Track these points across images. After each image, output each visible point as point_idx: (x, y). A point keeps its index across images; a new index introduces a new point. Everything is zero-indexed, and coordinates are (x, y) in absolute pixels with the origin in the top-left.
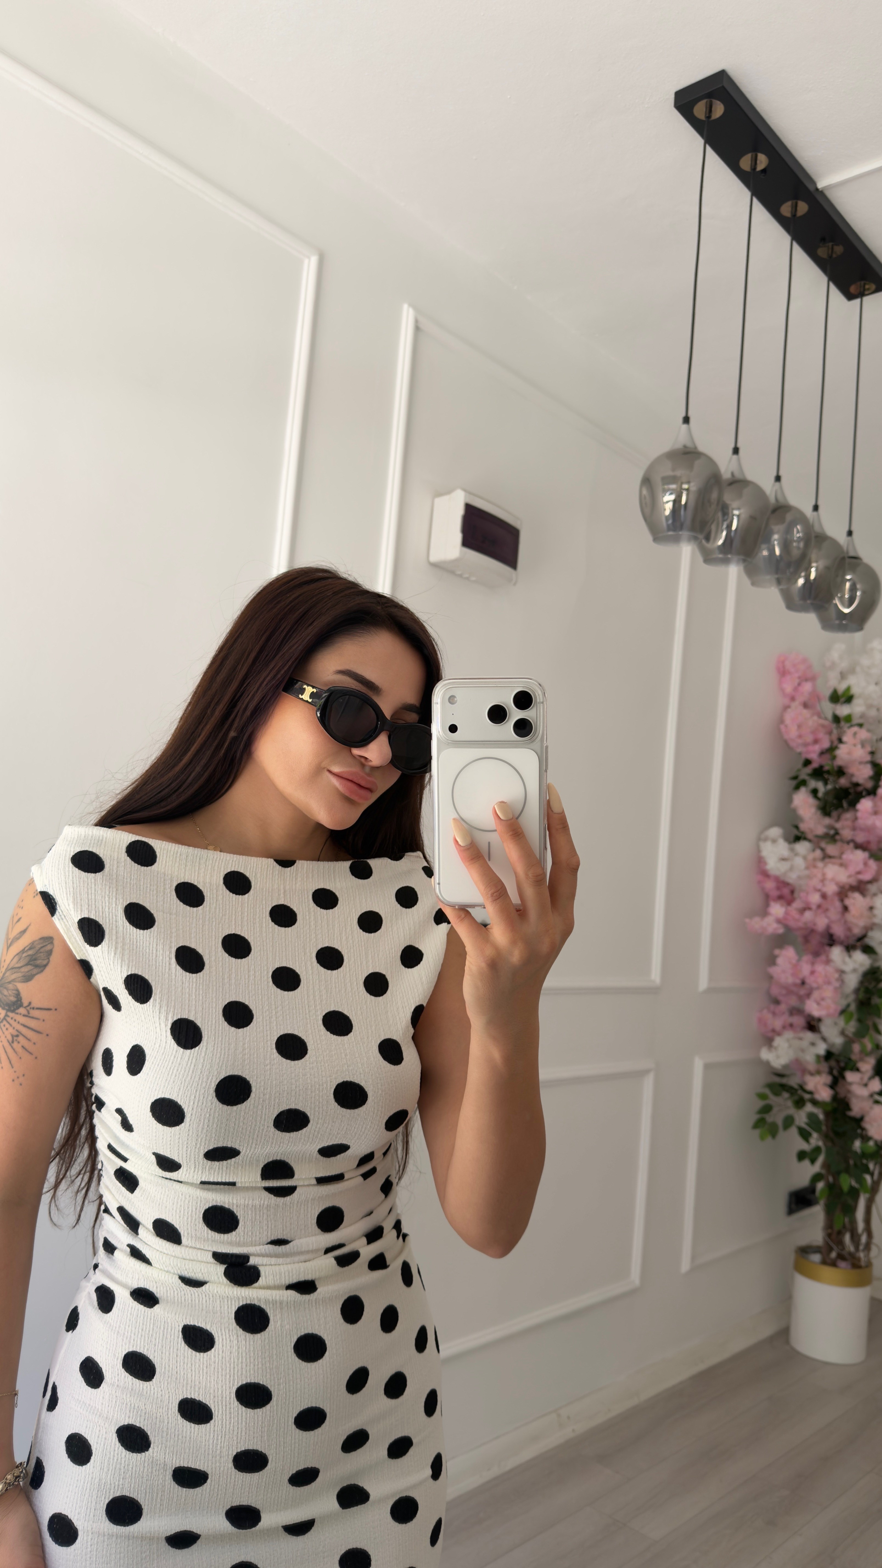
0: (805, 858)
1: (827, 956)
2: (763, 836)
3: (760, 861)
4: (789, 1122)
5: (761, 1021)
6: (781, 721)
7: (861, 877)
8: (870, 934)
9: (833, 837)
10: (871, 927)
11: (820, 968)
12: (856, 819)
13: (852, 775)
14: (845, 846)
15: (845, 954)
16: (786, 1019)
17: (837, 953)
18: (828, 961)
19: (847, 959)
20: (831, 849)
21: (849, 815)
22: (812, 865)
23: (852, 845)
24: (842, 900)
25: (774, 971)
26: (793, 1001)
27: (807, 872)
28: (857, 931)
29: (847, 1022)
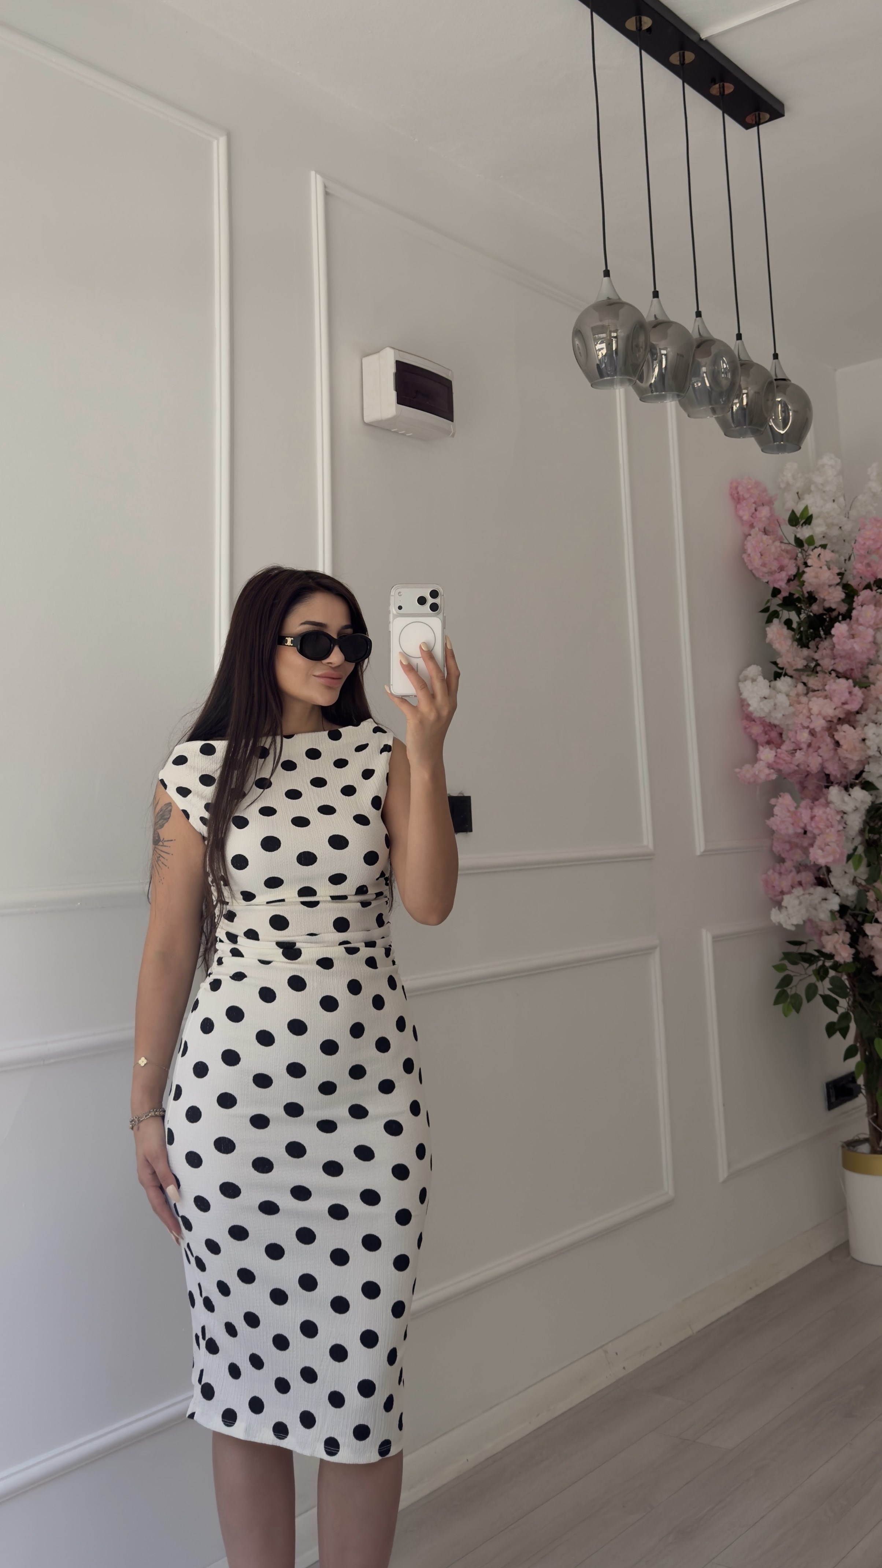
0: (787, 695)
1: (826, 799)
2: (741, 677)
3: (743, 704)
4: (811, 991)
5: (766, 883)
6: (744, 551)
7: (847, 707)
8: (867, 768)
9: (813, 669)
10: (867, 760)
11: (819, 811)
12: (833, 646)
13: (824, 600)
14: (827, 676)
15: (844, 792)
16: (793, 877)
17: (834, 792)
18: (828, 803)
19: (847, 798)
20: (813, 682)
21: (826, 644)
22: (795, 702)
23: (834, 674)
24: (833, 737)
25: (774, 822)
26: (798, 856)
27: (792, 709)
28: (853, 767)
29: (856, 869)
